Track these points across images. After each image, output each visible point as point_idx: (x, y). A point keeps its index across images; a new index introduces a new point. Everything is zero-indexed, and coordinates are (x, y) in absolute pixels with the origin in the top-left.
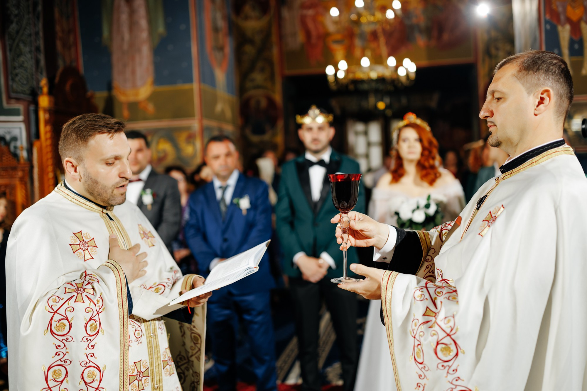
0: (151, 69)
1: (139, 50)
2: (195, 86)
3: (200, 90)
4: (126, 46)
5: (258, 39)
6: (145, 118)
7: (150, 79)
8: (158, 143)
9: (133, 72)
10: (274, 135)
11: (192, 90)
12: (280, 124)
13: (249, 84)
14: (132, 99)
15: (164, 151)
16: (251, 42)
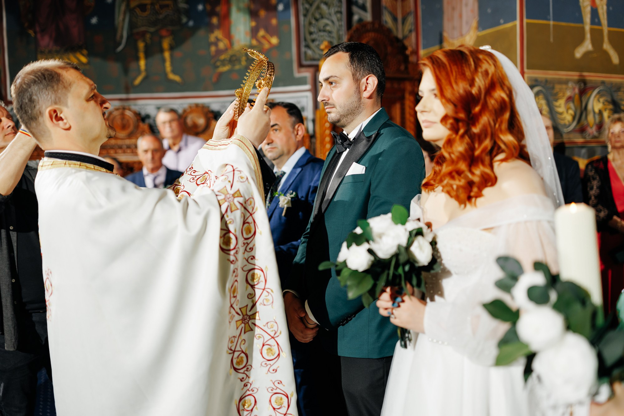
2: (518, 23)
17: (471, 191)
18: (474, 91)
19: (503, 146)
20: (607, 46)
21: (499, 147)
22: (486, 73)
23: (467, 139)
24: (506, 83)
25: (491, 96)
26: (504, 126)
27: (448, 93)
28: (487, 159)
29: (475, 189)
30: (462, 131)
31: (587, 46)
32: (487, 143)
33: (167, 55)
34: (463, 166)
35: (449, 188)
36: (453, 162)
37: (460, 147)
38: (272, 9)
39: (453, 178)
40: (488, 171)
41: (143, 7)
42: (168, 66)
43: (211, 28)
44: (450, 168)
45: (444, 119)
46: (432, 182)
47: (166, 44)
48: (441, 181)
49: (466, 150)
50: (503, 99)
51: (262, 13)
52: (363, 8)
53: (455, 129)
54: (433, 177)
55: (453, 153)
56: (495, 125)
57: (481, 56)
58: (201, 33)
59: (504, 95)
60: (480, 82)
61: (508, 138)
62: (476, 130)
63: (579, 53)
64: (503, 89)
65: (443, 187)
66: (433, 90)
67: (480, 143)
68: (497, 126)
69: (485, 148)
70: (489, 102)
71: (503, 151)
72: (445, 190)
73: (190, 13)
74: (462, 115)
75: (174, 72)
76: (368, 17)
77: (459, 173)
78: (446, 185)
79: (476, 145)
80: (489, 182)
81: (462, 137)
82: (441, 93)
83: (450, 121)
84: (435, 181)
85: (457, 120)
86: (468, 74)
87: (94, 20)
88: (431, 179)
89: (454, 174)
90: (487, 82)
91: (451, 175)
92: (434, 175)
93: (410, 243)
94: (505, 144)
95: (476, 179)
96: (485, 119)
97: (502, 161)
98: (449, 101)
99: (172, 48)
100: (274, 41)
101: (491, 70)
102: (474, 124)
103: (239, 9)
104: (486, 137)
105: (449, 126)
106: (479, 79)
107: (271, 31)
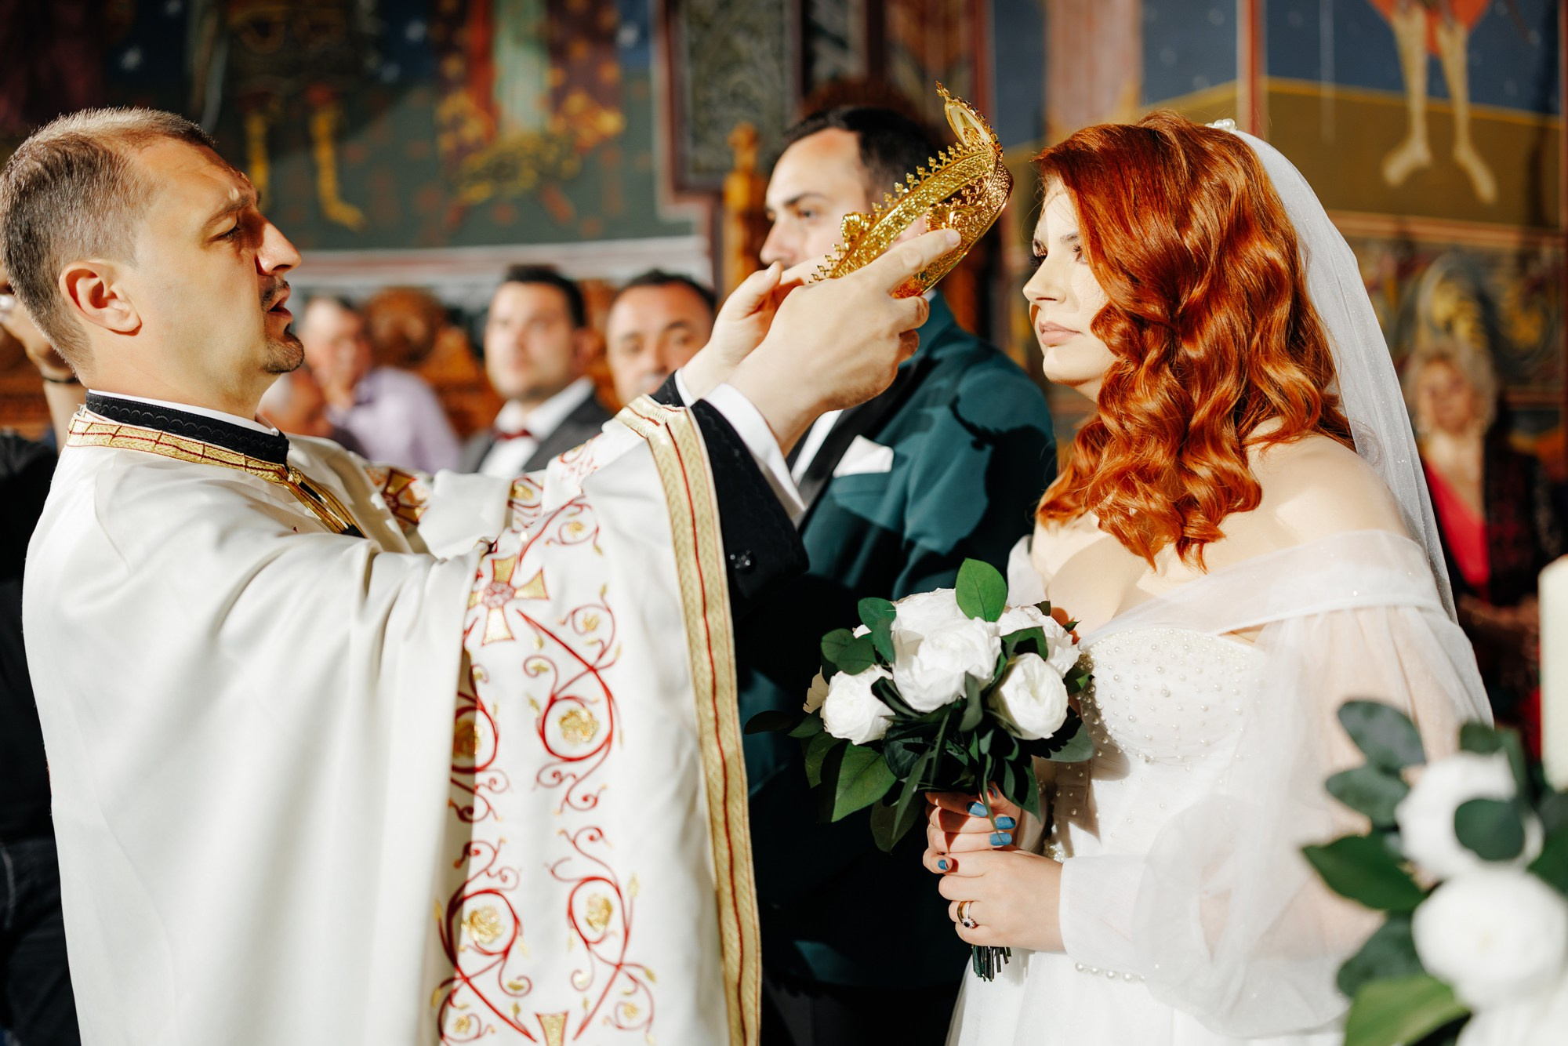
17: (1184, 524)
18: (1191, 240)
19: (1274, 398)
20: (1465, 154)
21: (1265, 401)
22: (1224, 190)
23: (1168, 378)
24: (1279, 221)
25: (1236, 256)
26: (1276, 340)
27: (1116, 246)
28: (1229, 432)
29: (1198, 519)
30: (1153, 355)
31: (1415, 153)
32: (1228, 387)
33: (325, 154)
34: (1158, 455)
35: (1118, 519)
36: (1128, 442)
37: (1149, 401)
38: (604, 39)
39: (1128, 487)
40: (1231, 465)
41: (262, 27)
42: (327, 183)
43: (443, 87)
44: (1120, 460)
45: (1103, 320)
46: (1068, 501)
47: (323, 123)
48: (1095, 498)
49: (1166, 408)
50: (1272, 264)
51: (580, 51)
52: (841, 43)
53: (1133, 349)
54: (1070, 487)
55: (1129, 417)
56: (1250, 338)
57: (1209, 146)
58: (416, 99)
59: (1274, 254)
60: (1206, 217)
61: (1290, 375)
62: (1194, 351)
63: (1396, 169)
64: (1269, 236)
65: (1102, 514)
66: (1073, 237)
67: (1208, 388)
68: (1256, 339)
69: (1223, 402)
70: (1230, 272)
71: (1275, 412)
72: (1107, 523)
73: (389, 45)
74: (1154, 309)
75: (346, 195)
76: (853, 66)
77: (1148, 474)
78: (1111, 510)
79: (1196, 397)
80: (1238, 499)
81: (1155, 370)
82: (1095, 245)
83: (1121, 325)
84: (1075, 497)
85: (1139, 322)
86: (1170, 190)
87: (132, 59)
88: (1066, 493)
89: (1133, 476)
90: (1226, 216)
91: (1123, 480)
92: (1073, 481)
93: (1002, 673)
94: (1280, 391)
95: (1200, 491)
96: (1220, 321)
97: (1274, 438)
98: (1117, 267)
99: (340, 136)
100: (610, 122)
101: (1238, 181)
102: (1190, 337)
103: (521, 39)
104: (1223, 370)
105: (1116, 340)
106: (1202, 206)
107: (603, 97)
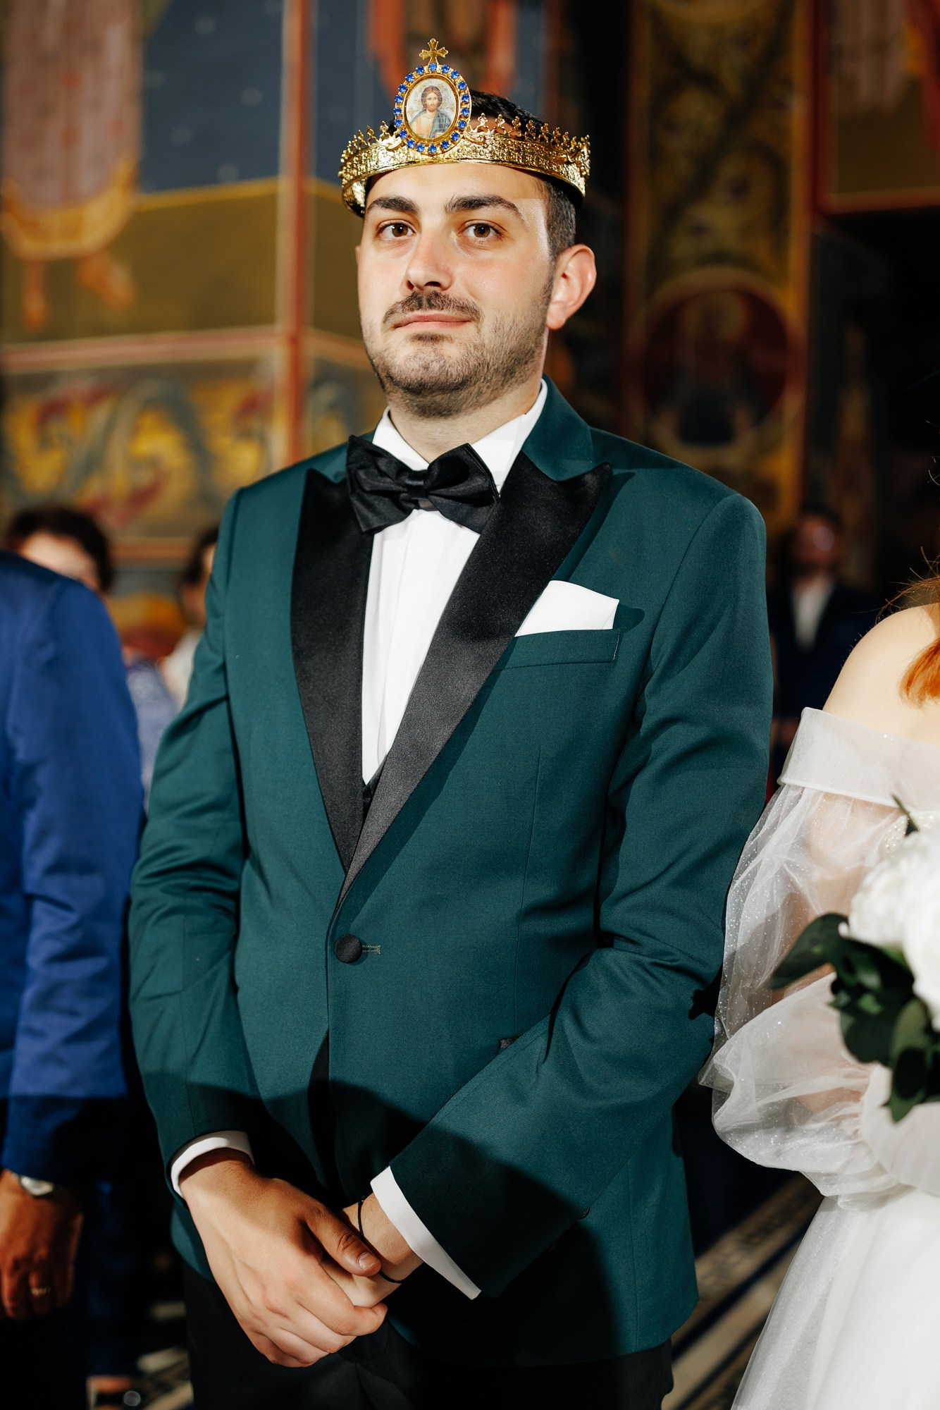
0: (131, 117)
1: (95, 48)
2: (285, 187)
3: (302, 199)
4: (51, 35)
5: (731, 69)
6: (100, 330)
7: (123, 167)
8: (135, 432)
9: (70, 138)
10: (767, 448)
11: (270, 201)
12: (793, 405)
13: (683, 247)
14: (58, 247)
15: (153, 462)
16: (707, 81)
